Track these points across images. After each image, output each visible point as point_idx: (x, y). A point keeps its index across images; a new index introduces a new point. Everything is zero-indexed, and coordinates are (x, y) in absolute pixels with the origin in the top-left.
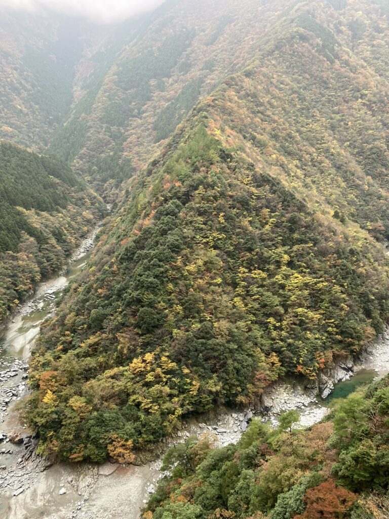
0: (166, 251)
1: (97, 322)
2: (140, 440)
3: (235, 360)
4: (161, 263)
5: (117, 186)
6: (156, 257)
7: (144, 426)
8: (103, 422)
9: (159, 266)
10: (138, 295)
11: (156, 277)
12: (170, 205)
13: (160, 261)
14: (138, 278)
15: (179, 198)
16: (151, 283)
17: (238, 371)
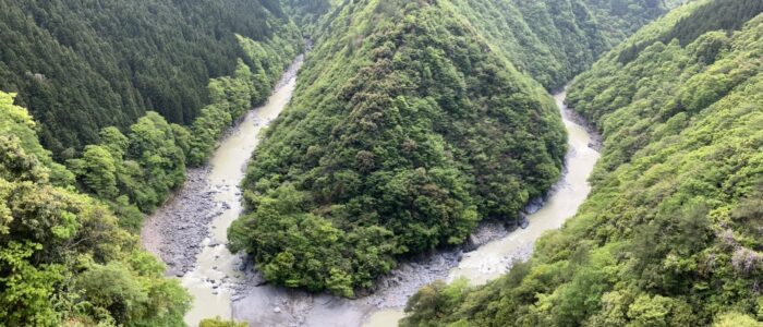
0: (385, 95)
1: (314, 159)
2: (357, 277)
3: (447, 205)
4: (380, 108)
5: (314, 21)
6: (374, 101)
7: (361, 264)
9: (378, 110)
10: (356, 138)
11: (374, 121)
12: (384, 48)
13: (379, 105)
14: (357, 120)
15: (392, 40)
16: (370, 126)
17: (450, 214)
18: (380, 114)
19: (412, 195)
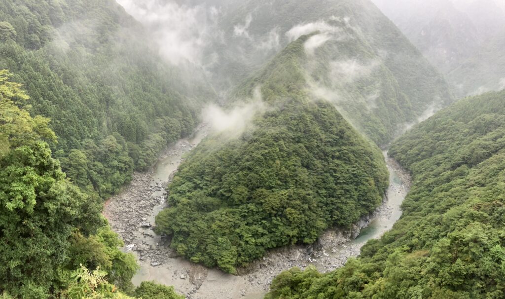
0: (270, 139)
2: (239, 260)
3: (305, 215)
6: (264, 143)
7: (243, 251)
8: (217, 242)
9: (265, 149)
10: (249, 165)
11: (262, 155)
13: (266, 145)
14: (251, 154)
16: (259, 158)
17: (307, 222)
18: (267, 151)
19: (283, 207)
